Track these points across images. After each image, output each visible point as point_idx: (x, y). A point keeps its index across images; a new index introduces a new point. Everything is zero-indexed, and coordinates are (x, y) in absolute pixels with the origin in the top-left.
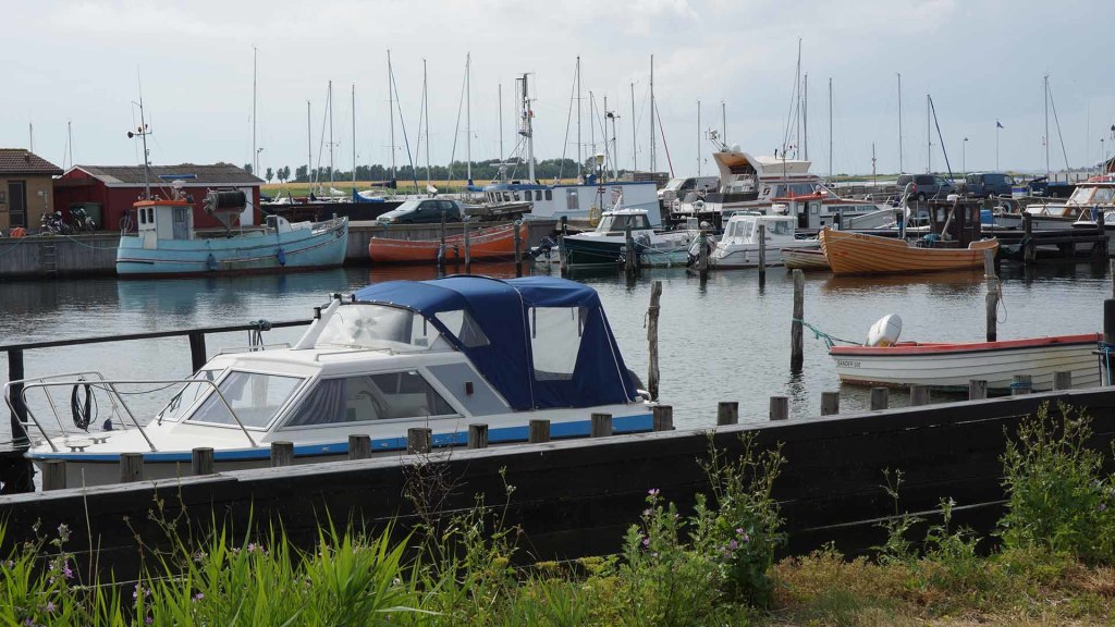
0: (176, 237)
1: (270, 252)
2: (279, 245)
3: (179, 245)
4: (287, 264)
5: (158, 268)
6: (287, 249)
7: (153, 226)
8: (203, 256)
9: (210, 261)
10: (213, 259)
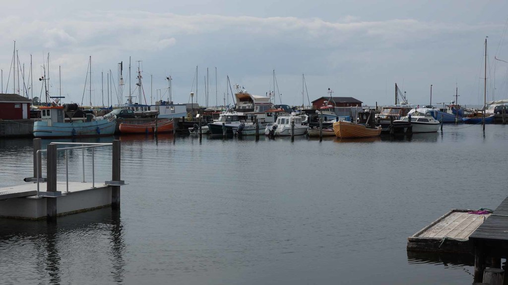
0: (58, 122)
1: (94, 128)
2: (97, 125)
3: (61, 125)
4: (101, 134)
5: (53, 134)
6: (100, 127)
7: (50, 117)
8: (71, 130)
9: (73, 132)
10: (75, 131)
